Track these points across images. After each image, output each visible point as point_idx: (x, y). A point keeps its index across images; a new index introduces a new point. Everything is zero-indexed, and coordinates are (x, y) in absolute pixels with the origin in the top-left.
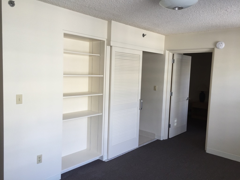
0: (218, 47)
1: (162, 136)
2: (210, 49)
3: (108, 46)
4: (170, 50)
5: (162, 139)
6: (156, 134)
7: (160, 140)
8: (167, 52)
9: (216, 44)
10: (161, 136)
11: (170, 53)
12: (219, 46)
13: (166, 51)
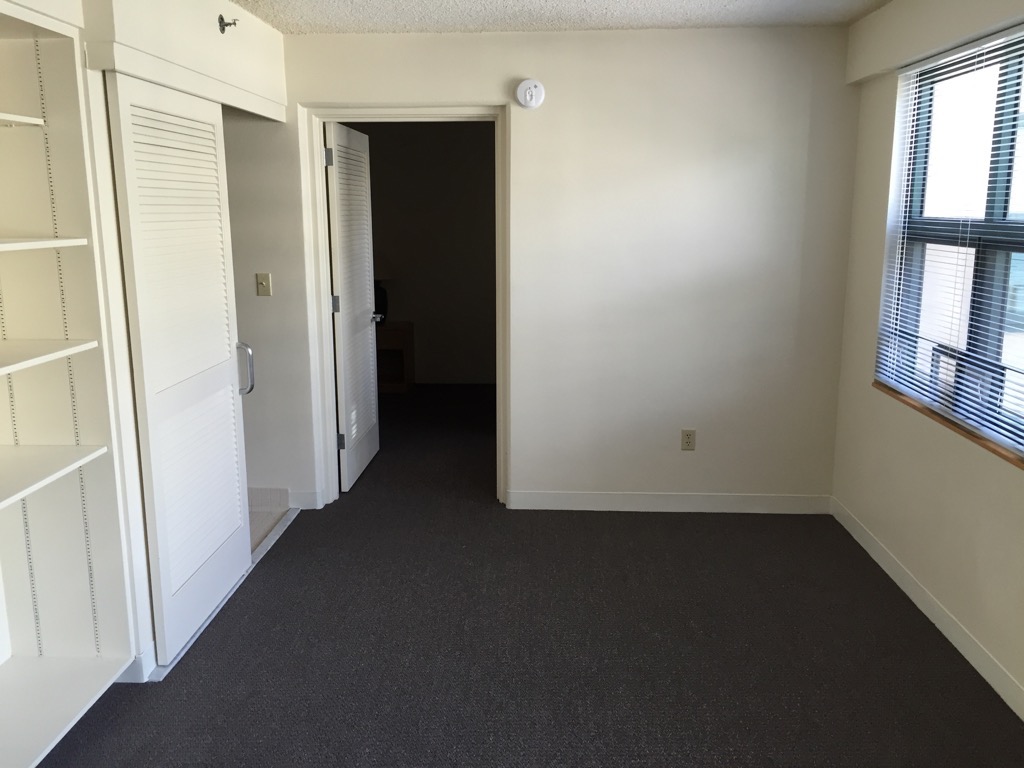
0: (523, 103)
1: (318, 490)
2: (489, 106)
3: (92, 68)
4: (313, 106)
5: (320, 506)
6: (290, 491)
7: (314, 511)
8: (302, 113)
9: (513, 87)
10: (315, 493)
11: (313, 116)
12: (528, 98)
13: (296, 108)
